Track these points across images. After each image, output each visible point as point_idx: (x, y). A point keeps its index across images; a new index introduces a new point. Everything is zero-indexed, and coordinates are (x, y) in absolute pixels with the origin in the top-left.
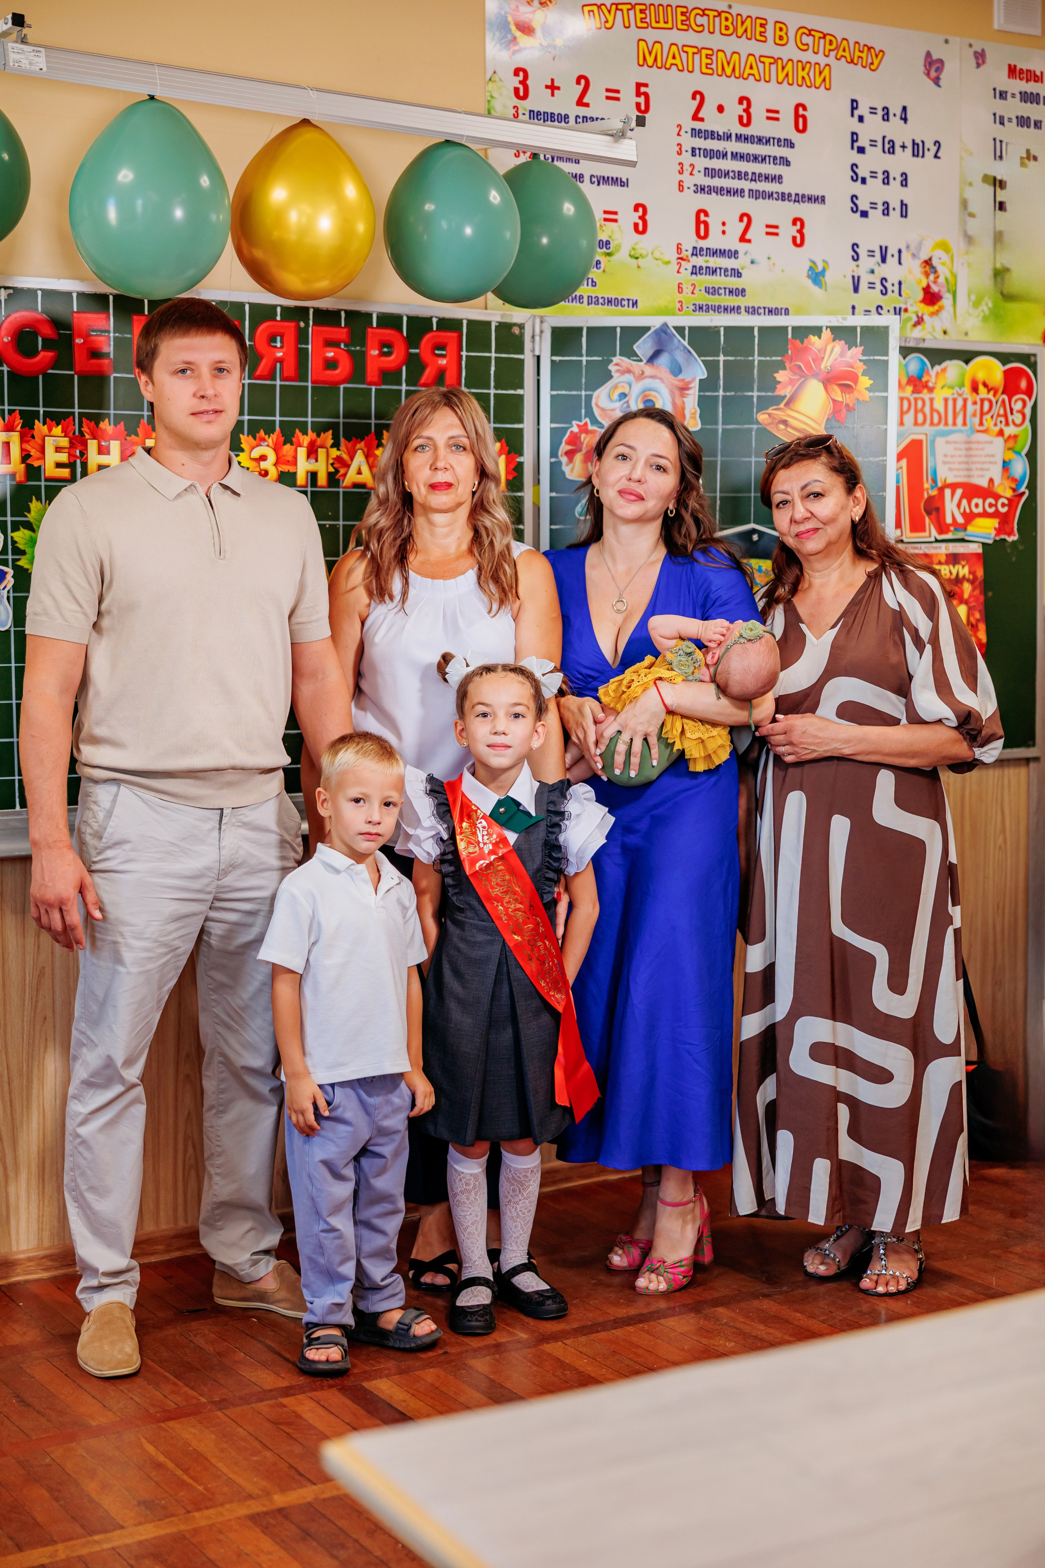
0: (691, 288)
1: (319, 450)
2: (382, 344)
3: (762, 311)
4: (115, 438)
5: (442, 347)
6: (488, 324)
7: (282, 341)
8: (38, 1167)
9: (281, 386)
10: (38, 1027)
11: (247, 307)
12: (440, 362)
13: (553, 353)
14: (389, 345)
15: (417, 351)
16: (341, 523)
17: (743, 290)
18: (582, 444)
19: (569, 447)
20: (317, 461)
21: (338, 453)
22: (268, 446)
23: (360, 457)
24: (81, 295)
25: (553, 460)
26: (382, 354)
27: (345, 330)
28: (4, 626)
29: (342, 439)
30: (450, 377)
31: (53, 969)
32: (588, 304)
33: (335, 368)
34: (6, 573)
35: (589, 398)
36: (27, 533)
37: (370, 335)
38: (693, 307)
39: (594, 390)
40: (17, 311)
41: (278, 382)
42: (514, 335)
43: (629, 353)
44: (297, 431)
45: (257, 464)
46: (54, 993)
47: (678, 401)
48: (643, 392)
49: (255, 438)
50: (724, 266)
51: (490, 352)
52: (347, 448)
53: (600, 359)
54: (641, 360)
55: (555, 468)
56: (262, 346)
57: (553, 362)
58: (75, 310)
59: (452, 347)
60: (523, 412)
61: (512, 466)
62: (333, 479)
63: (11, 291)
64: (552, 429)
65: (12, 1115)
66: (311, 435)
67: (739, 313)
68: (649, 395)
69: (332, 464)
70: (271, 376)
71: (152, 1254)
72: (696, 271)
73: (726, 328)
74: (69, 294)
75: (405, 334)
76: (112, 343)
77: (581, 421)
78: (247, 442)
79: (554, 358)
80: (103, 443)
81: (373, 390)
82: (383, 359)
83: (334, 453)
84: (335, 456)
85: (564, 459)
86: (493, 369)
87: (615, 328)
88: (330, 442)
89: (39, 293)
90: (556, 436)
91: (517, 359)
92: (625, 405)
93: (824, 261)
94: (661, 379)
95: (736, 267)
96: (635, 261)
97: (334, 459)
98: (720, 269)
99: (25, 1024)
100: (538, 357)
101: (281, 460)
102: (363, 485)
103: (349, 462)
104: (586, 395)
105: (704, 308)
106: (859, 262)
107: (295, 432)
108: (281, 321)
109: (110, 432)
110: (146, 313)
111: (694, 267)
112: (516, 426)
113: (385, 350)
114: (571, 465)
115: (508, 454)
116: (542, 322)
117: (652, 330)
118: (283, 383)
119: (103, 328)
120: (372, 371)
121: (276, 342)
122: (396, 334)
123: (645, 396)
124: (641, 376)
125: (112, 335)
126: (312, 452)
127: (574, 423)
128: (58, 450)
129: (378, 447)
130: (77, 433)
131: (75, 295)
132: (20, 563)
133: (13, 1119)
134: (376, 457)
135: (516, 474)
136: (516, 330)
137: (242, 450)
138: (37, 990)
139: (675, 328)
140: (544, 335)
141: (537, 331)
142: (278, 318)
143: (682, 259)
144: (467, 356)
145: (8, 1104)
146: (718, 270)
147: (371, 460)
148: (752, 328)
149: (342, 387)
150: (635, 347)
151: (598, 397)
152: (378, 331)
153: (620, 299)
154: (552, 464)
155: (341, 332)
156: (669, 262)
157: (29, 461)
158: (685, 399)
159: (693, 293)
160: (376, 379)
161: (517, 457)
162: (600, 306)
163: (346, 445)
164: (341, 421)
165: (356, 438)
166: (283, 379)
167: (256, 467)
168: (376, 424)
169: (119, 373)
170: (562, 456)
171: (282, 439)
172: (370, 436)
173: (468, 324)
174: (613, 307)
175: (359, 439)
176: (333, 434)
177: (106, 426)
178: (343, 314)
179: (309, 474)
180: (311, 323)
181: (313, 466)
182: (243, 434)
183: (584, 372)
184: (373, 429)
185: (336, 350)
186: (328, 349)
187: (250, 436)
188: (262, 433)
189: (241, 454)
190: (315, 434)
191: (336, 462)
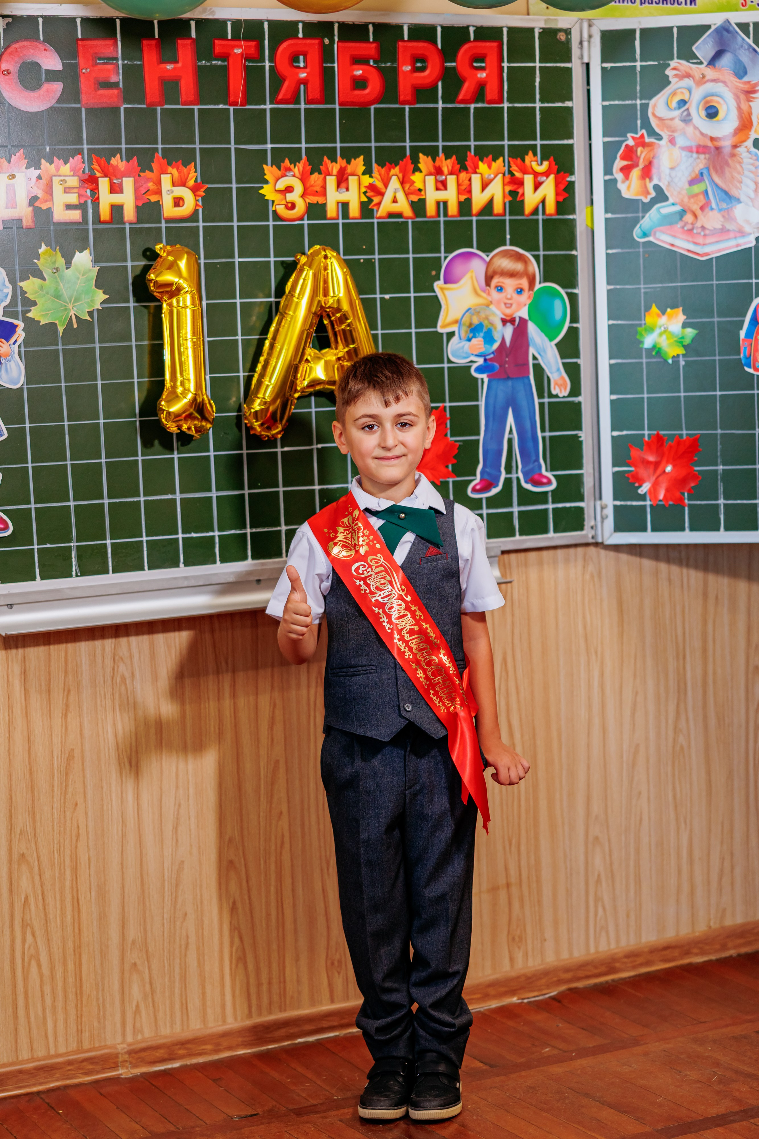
1: (350, 178)
2: (415, 59)
4: (127, 174)
5: (481, 58)
6: (531, 30)
7: (305, 61)
8: (75, 964)
9: (305, 109)
10: (68, 814)
11: (266, 25)
12: (479, 76)
13: (603, 60)
14: (423, 59)
15: (454, 64)
16: (377, 256)
18: (638, 158)
19: (625, 163)
20: (347, 189)
21: (371, 180)
22: (294, 176)
23: (394, 183)
24: (85, 20)
25: (608, 177)
26: (415, 70)
27: (374, 45)
28: (16, 384)
29: (375, 166)
30: (491, 92)
31: (82, 751)
32: (641, 4)
33: (364, 88)
34: (16, 326)
35: (645, 107)
36: (37, 281)
37: (401, 49)
39: (650, 98)
40: (17, 41)
41: (303, 106)
42: (559, 42)
43: (688, 55)
44: (325, 158)
45: (282, 197)
46: (84, 777)
47: (744, 106)
48: (705, 97)
49: (279, 168)
51: (534, 61)
52: (380, 175)
53: (656, 63)
54: (701, 63)
55: (610, 186)
56: (284, 68)
57: (603, 69)
58: (80, 37)
59: (491, 58)
60: (572, 126)
61: (562, 187)
62: (366, 209)
63: (10, 20)
64: (605, 144)
65: (45, 909)
66: (341, 162)
68: (711, 101)
69: (365, 193)
70: (295, 99)
71: (200, 1054)
74: (72, 20)
75: (440, 46)
76: (121, 71)
77: (636, 133)
78: (272, 173)
79: (605, 65)
80: (115, 181)
81: (407, 110)
82: (417, 75)
83: (367, 180)
84: (367, 184)
85: (619, 176)
86: (538, 80)
87: (671, 28)
88: (362, 169)
89: (40, 20)
90: (610, 151)
91: (564, 67)
92: (685, 113)
94: (724, 82)
97: (366, 187)
99: (55, 811)
100: (588, 65)
101: (308, 191)
102: (399, 215)
103: (383, 190)
104: (641, 104)
107: (322, 160)
108: (304, 38)
109: (123, 169)
110: (157, 36)
112: (565, 142)
113: (419, 65)
114: (627, 182)
115: (557, 173)
116: (590, 26)
117: (713, 28)
118: (308, 106)
119: (111, 56)
120: (405, 89)
121: (299, 62)
122: (430, 46)
123: (707, 102)
124: (703, 80)
125: (120, 62)
126: (342, 180)
127: (629, 135)
128: (67, 190)
129: (414, 172)
130: (87, 171)
131: (78, 21)
132: (30, 315)
133: (45, 914)
134: (413, 182)
135: (566, 195)
136: (562, 37)
137: (266, 182)
138: (67, 774)
139: (739, 25)
140: (592, 40)
141: (585, 36)
142: (300, 35)
144: (508, 67)
145: (40, 897)
147: (407, 186)
150: (694, 48)
151: (655, 106)
152: (410, 44)
154: (606, 182)
155: (370, 48)
157: (37, 204)
158: (751, 103)
160: (409, 98)
161: (567, 177)
162: (654, 5)
163: (379, 171)
164: (373, 144)
165: (390, 163)
166: (307, 102)
167: (282, 200)
168: (410, 147)
169: (129, 104)
170: (617, 172)
171: (309, 168)
172: (404, 160)
173: (508, 32)
174: (669, 5)
175: (393, 164)
176: (364, 160)
177: (117, 161)
178: (371, 27)
179: (340, 205)
180: (336, 39)
181: (344, 196)
182: (267, 165)
183: (638, 79)
184: (408, 153)
185: (365, 67)
186: (355, 67)
187: (274, 166)
188: (287, 162)
189: (265, 186)
190: (345, 160)
191: (369, 191)
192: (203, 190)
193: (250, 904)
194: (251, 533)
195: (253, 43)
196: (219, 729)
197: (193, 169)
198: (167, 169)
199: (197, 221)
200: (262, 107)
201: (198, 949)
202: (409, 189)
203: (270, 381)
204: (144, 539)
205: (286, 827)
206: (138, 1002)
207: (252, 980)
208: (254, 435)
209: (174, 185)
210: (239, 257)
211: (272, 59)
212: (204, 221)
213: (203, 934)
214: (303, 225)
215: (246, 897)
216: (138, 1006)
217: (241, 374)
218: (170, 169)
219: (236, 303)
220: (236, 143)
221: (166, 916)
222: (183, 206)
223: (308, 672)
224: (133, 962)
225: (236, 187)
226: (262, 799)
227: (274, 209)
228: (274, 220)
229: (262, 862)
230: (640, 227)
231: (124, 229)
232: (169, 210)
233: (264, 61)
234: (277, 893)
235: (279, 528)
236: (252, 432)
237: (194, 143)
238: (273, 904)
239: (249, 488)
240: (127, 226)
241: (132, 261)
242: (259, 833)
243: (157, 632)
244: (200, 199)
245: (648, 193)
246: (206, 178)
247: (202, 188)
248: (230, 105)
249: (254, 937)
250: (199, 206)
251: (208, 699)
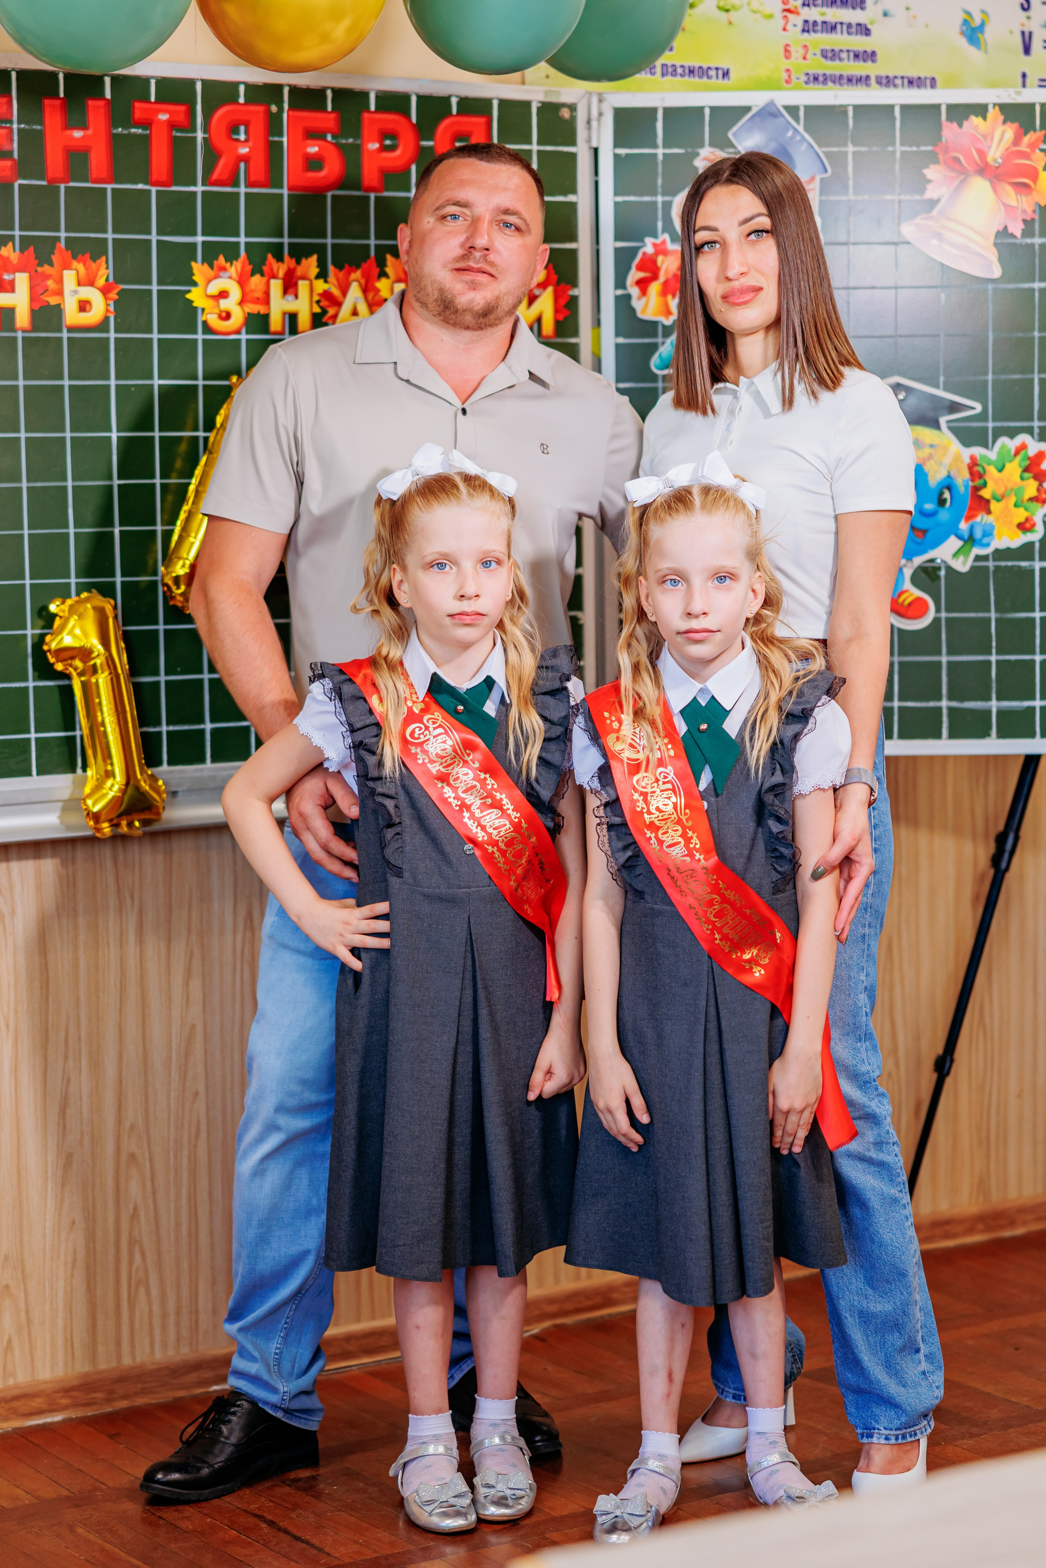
0: (802, 52)
1: (300, 282)
2: (384, 134)
3: (898, 82)
4: (20, 268)
5: (465, 136)
6: (527, 104)
7: (247, 133)
9: (246, 194)
11: (199, 87)
13: (617, 144)
14: (393, 135)
15: (431, 143)
17: (873, 53)
18: (659, 269)
19: (641, 275)
20: (296, 296)
21: (326, 287)
22: (230, 277)
23: (355, 292)
25: (620, 292)
26: (383, 148)
27: (333, 116)
29: (331, 268)
32: (663, 75)
33: (320, 169)
35: (667, 206)
37: (366, 122)
38: (804, 78)
39: (675, 195)
41: (243, 190)
42: (562, 120)
43: (722, 143)
44: (269, 256)
45: (215, 303)
49: (211, 267)
50: (846, 20)
51: (530, 142)
52: (338, 279)
53: (683, 151)
55: (623, 303)
56: (220, 141)
57: (616, 156)
60: (576, 227)
61: (562, 302)
64: (617, 251)
66: (289, 262)
67: (868, 85)
69: (318, 302)
70: (233, 180)
72: (808, 27)
73: (856, 107)
75: (414, 119)
76: (16, 138)
77: (656, 237)
78: (202, 273)
79: (619, 151)
80: (5, 277)
81: (372, 199)
82: (385, 155)
83: (321, 286)
84: (320, 291)
85: (634, 291)
87: (701, 109)
88: (314, 271)
90: (623, 260)
91: (567, 152)
93: (983, 12)
95: (862, 21)
96: (724, 15)
97: (320, 295)
98: (841, 23)
100: (596, 150)
101: (248, 297)
103: (340, 299)
104: (664, 203)
105: (821, 79)
106: (1031, 13)
107: (265, 259)
108: (245, 104)
109: (15, 262)
110: (62, 95)
111: (806, 22)
112: (568, 246)
113: (388, 142)
114: (644, 300)
115: (557, 285)
116: (600, 101)
118: (250, 190)
119: (3, 117)
120: (370, 172)
121: (238, 133)
122: (402, 120)
125: (15, 126)
126: (290, 286)
129: (379, 278)
134: (378, 291)
135: (567, 313)
136: (565, 113)
137: (195, 284)
139: (787, 108)
140: (603, 119)
141: (594, 113)
142: (242, 100)
143: (789, 11)
146: (839, 27)
147: (371, 295)
148: (891, 107)
149: (329, 194)
150: (730, 134)
152: (378, 116)
153: (705, 66)
154: (617, 298)
155: (327, 117)
156: (771, 16)
159: (804, 58)
160: (375, 183)
161: (569, 289)
162: (679, 78)
163: (336, 275)
164: (329, 241)
165: (350, 265)
166: (249, 184)
167: (214, 307)
168: (376, 246)
169: (25, 178)
170: (631, 286)
171: (249, 268)
172: (368, 262)
173: (500, 106)
174: (697, 80)
175: (354, 267)
176: (319, 260)
177: (9, 252)
178: (329, 94)
179: (287, 316)
180: (286, 106)
181: (290, 305)
182: (196, 261)
183: (660, 170)
184: (372, 253)
185: (321, 143)
186: (309, 142)
187: (206, 265)
188: (221, 259)
189: (193, 289)
190: (294, 261)
191: (323, 300)
192: (116, 291)
193: (156, 1211)
194: (168, 732)
195: (182, 108)
196: (121, 983)
197: (104, 265)
198: (70, 264)
199: (107, 331)
200: (192, 189)
201: (88, 1267)
202: (373, 298)
203: (195, 538)
204: (33, 735)
205: (203, 1110)
206: (10, 1336)
207: (156, 1308)
208: (175, 607)
209: (79, 284)
210: (160, 378)
211: (206, 129)
212: (116, 331)
213: (94, 1249)
214: (239, 341)
215: (151, 1201)
216: (10, 1341)
217: (159, 528)
218: (75, 264)
219: (153, 438)
220: (158, 233)
221: (48, 1224)
222: (90, 310)
223: (235, 912)
224: (5, 1283)
225: (159, 291)
226: (173, 1074)
227: (204, 319)
228: (204, 333)
229: (172, 1156)
230: (660, 356)
231: (15, 339)
232: (72, 315)
233: (194, 130)
234: (189, 1196)
235: (202, 726)
236: (171, 603)
237: (105, 231)
238: (184, 1211)
239: (167, 674)
240: (20, 335)
241: (25, 378)
242: (169, 1119)
243: (45, 857)
244: (112, 303)
245: (668, 313)
246: (120, 276)
247: (114, 288)
248: (153, 184)
249: (159, 1253)
250: (110, 312)
251: (108, 944)
